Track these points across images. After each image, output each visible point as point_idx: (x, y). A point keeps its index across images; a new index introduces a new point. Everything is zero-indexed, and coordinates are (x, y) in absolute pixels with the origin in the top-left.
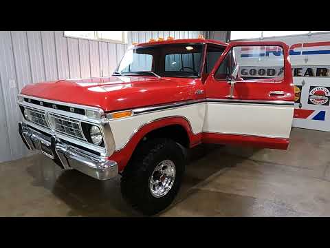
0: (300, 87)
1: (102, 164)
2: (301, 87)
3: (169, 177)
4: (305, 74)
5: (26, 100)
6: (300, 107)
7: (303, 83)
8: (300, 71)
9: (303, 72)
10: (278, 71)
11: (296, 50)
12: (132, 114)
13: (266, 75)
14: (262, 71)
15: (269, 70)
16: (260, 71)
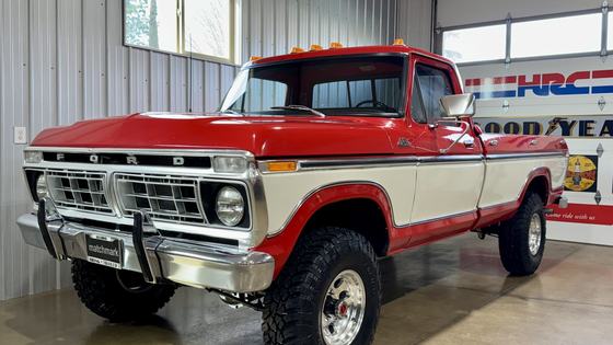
0: (595, 159)
1: (245, 259)
2: (596, 157)
3: (353, 307)
4: (602, 133)
5: (49, 157)
6: (598, 199)
7: (600, 150)
8: (591, 125)
9: (597, 128)
10: (545, 127)
11: (579, 83)
12: (298, 167)
13: (521, 134)
14: (512, 126)
15: (527, 125)
16: (507, 126)
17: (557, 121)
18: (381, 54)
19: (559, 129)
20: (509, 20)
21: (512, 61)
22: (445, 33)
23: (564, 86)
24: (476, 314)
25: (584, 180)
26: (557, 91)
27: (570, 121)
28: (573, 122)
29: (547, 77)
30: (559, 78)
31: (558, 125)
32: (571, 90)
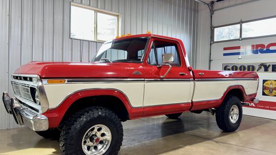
10: (257, 68)
11: (272, 48)
12: (66, 82)
13: (246, 71)
14: (242, 67)
15: (249, 67)
16: (241, 67)
17: (262, 65)
18: (143, 38)
19: (263, 68)
20: (241, 22)
21: (242, 39)
22: (215, 29)
23: (265, 49)
24: (188, 147)
25: (274, 91)
26: (262, 52)
27: (268, 65)
28: (269, 65)
29: (258, 46)
30: (263, 46)
31: (263, 67)
32: (268, 51)
